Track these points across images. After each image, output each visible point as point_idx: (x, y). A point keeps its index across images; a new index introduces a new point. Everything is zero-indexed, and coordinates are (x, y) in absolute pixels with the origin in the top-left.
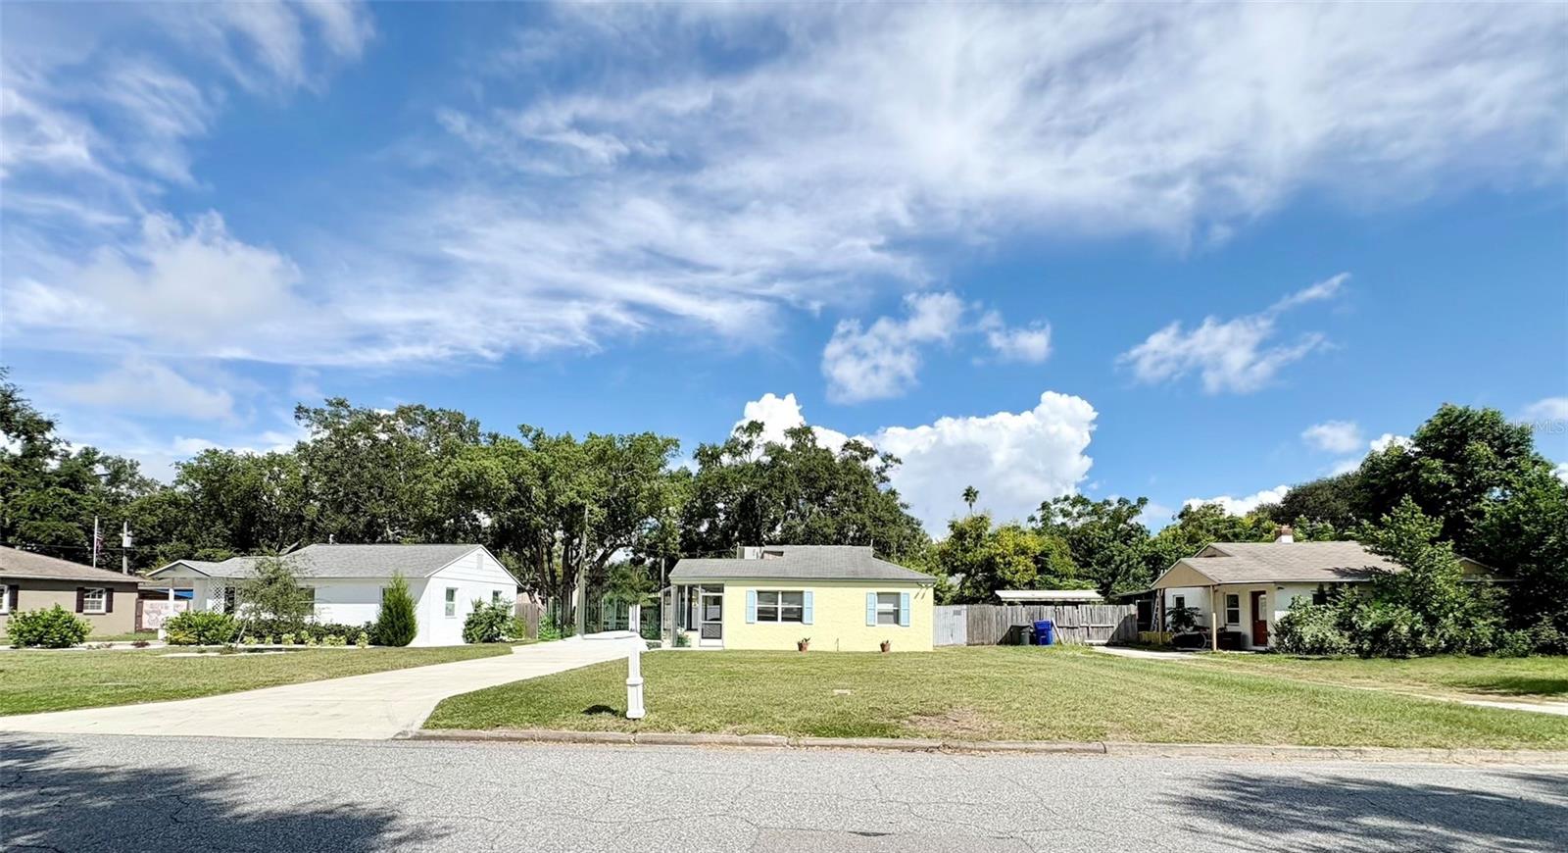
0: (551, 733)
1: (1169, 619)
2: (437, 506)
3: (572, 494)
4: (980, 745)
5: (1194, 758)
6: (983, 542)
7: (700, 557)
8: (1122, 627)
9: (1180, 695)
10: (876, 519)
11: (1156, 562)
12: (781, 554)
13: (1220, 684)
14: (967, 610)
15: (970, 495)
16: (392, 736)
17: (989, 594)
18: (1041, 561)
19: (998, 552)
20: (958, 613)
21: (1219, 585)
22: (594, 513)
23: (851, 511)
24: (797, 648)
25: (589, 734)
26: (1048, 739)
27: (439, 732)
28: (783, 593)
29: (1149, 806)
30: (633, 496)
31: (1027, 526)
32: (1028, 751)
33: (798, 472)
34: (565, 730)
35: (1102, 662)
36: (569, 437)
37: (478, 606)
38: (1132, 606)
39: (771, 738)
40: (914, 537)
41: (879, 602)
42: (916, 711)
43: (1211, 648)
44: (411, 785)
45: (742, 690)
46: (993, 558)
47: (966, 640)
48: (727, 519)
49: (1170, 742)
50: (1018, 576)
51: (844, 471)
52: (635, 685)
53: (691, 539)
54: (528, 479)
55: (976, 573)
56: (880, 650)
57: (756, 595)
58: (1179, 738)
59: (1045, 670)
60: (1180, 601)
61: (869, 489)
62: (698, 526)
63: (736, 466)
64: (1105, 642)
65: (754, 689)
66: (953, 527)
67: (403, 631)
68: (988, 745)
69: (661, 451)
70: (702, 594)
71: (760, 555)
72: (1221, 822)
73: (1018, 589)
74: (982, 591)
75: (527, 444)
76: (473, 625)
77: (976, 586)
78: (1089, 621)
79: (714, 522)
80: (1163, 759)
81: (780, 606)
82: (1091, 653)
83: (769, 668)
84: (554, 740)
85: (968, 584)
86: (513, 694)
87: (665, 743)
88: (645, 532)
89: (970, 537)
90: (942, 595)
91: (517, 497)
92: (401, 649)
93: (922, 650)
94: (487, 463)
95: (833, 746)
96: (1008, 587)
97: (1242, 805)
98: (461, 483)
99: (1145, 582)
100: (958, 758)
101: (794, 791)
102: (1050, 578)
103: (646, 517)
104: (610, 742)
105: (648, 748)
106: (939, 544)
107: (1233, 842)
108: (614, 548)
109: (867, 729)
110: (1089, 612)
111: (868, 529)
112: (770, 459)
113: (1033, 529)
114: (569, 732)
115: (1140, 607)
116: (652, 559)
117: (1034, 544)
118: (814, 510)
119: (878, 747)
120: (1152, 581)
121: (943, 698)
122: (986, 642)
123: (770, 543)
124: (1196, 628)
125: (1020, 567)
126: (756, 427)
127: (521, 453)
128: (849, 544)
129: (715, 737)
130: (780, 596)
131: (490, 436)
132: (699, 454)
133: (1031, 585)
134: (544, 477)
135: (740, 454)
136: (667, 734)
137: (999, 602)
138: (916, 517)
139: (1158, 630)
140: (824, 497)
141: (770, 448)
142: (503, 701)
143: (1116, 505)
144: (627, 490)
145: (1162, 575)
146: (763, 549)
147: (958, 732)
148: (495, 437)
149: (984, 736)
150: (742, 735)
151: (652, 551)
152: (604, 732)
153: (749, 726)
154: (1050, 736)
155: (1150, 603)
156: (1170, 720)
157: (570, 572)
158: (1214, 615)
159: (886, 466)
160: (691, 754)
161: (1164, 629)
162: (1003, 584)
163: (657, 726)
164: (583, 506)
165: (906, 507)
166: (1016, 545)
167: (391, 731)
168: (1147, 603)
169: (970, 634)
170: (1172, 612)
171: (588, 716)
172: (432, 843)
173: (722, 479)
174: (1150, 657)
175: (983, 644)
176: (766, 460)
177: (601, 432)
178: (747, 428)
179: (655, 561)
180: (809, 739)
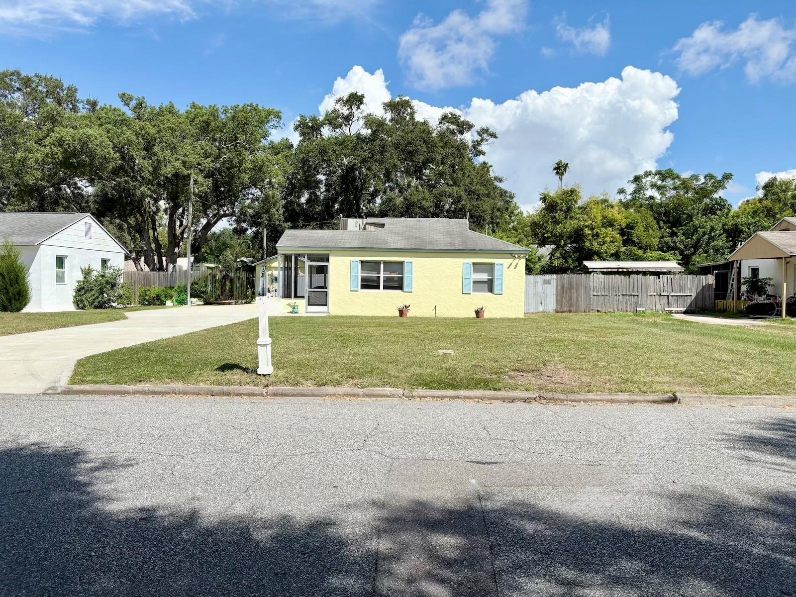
0: (191, 387)
1: (744, 288)
2: (39, 174)
3: (178, 164)
4: (572, 397)
5: (754, 407)
6: (572, 214)
7: (302, 228)
8: (700, 296)
9: (747, 355)
10: (470, 193)
11: (735, 234)
12: (382, 225)
13: (784, 346)
14: (557, 279)
15: (560, 169)
16: (42, 391)
17: (577, 264)
18: (626, 232)
19: (587, 224)
20: (547, 282)
21: (791, 257)
22: (198, 184)
23: (448, 184)
24: (398, 314)
25: (225, 388)
26: (631, 391)
27: (87, 387)
28: (385, 263)
29: (714, 443)
30: (237, 167)
31: (614, 199)
32: (612, 401)
33: (397, 146)
34: (202, 385)
35: (679, 328)
36: (172, 106)
37: (87, 273)
38: (710, 276)
39: (388, 390)
40: (507, 209)
41: (475, 271)
42: (514, 368)
43: (780, 315)
44: (81, 430)
45: (356, 350)
46: (582, 230)
47: (555, 308)
48: (327, 190)
49: (736, 394)
50: (605, 247)
51: (441, 144)
52: (266, 345)
53: (293, 210)
54: (133, 149)
55: (566, 244)
56: (475, 316)
57: (360, 265)
58: (743, 391)
59: (628, 334)
60: (755, 271)
61: (466, 163)
62: (299, 197)
63: (336, 138)
64: (683, 309)
65: (367, 350)
66: (544, 199)
67: (17, 297)
68: (578, 397)
69: (262, 122)
70: (308, 263)
71: (362, 227)
72: (771, 454)
73: (604, 260)
74: (570, 261)
75: (129, 114)
76: (83, 291)
77: (564, 257)
78: (670, 290)
79: (314, 193)
80: (729, 408)
81: (382, 275)
82: (670, 320)
83: (377, 332)
84: (194, 394)
85: (558, 255)
86: (146, 354)
87: (294, 395)
88: (248, 202)
89: (561, 210)
90: (532, 266)
91: (121, 167)
92: (16, 314)
93: (514, 316)
94: (90, 132)
95: (443, 397)
96: (596, 257)
97: (789, 441)
98: (65, 151)
99: (724, 254)
100: (552, 406)
101: (415, 432)
102: (635, 249)
103: (249, 188)
104: (245, 395)
105: (279, 399)
106: (529, 216)
107: (778, 467)
108: (218, 217)
109: (472, 384)
110: (670, 281)
111: (463, 202)
112: (369, 131)
113: (621, 201)
114: (206, 386)
115: (717, 278)
116: (254, 229)
117: (620, 217)
118: (413, 184)
119: (482, 398)
120: (730, 252)
121: (537, 357)
122: (573, 309)
123: (371, 214)
124: (769, 297)
125: (608, 239)
126: (355, 100)
127: (122, 122)
128: (445, 217)
129: (338, 390)
130: (382, 266)
131: (88, 102)
132: (299, 126)
133: (616, 256)
134: (148, 147)
135: (340, 126)
136: (295, 388)
137: (586, 271)
138: (508, 190)
139: (733, 299)
140: (421, 170)
141: (370, 121)
142: (139, 361)
143: (703, 180)
144: (230, 161)
145: (739, 247)
146: (365, 221)
147: (552, 386)
148: (94, 104)
149: (576, 389)
150: (363, 388)
151: (255, 221)
152: (238, 387)
153: (367, 380)
154: (631, 389)
155: (727, 274)
156: (737, 377)
157: (175, 240)
158: (785, 284)
159: (482, 140)
160: (320, 404)
161: (739, 298)
162: (591, 255)
163: (286, 381)
164: (189, 176)
165: (500, 180)
166: (605, 217)
167: (39, 387)
168: (724, 272)
169: (559, 302)
170: (746, 281)
171: (221, 373)
172: (120, 471)
173: (323, 151)
174: (724, 324)
175: (570, 311)
176: (366, 132)
177: (205, 103)
178: (347, 101)
179: (258, 231)
180: (421, 391)
